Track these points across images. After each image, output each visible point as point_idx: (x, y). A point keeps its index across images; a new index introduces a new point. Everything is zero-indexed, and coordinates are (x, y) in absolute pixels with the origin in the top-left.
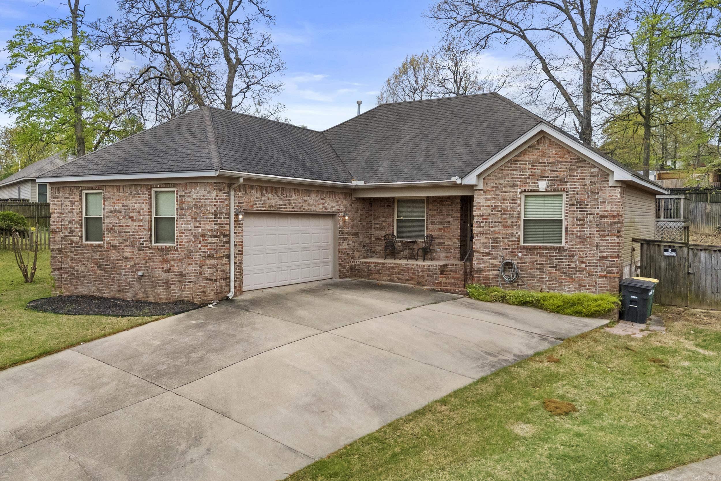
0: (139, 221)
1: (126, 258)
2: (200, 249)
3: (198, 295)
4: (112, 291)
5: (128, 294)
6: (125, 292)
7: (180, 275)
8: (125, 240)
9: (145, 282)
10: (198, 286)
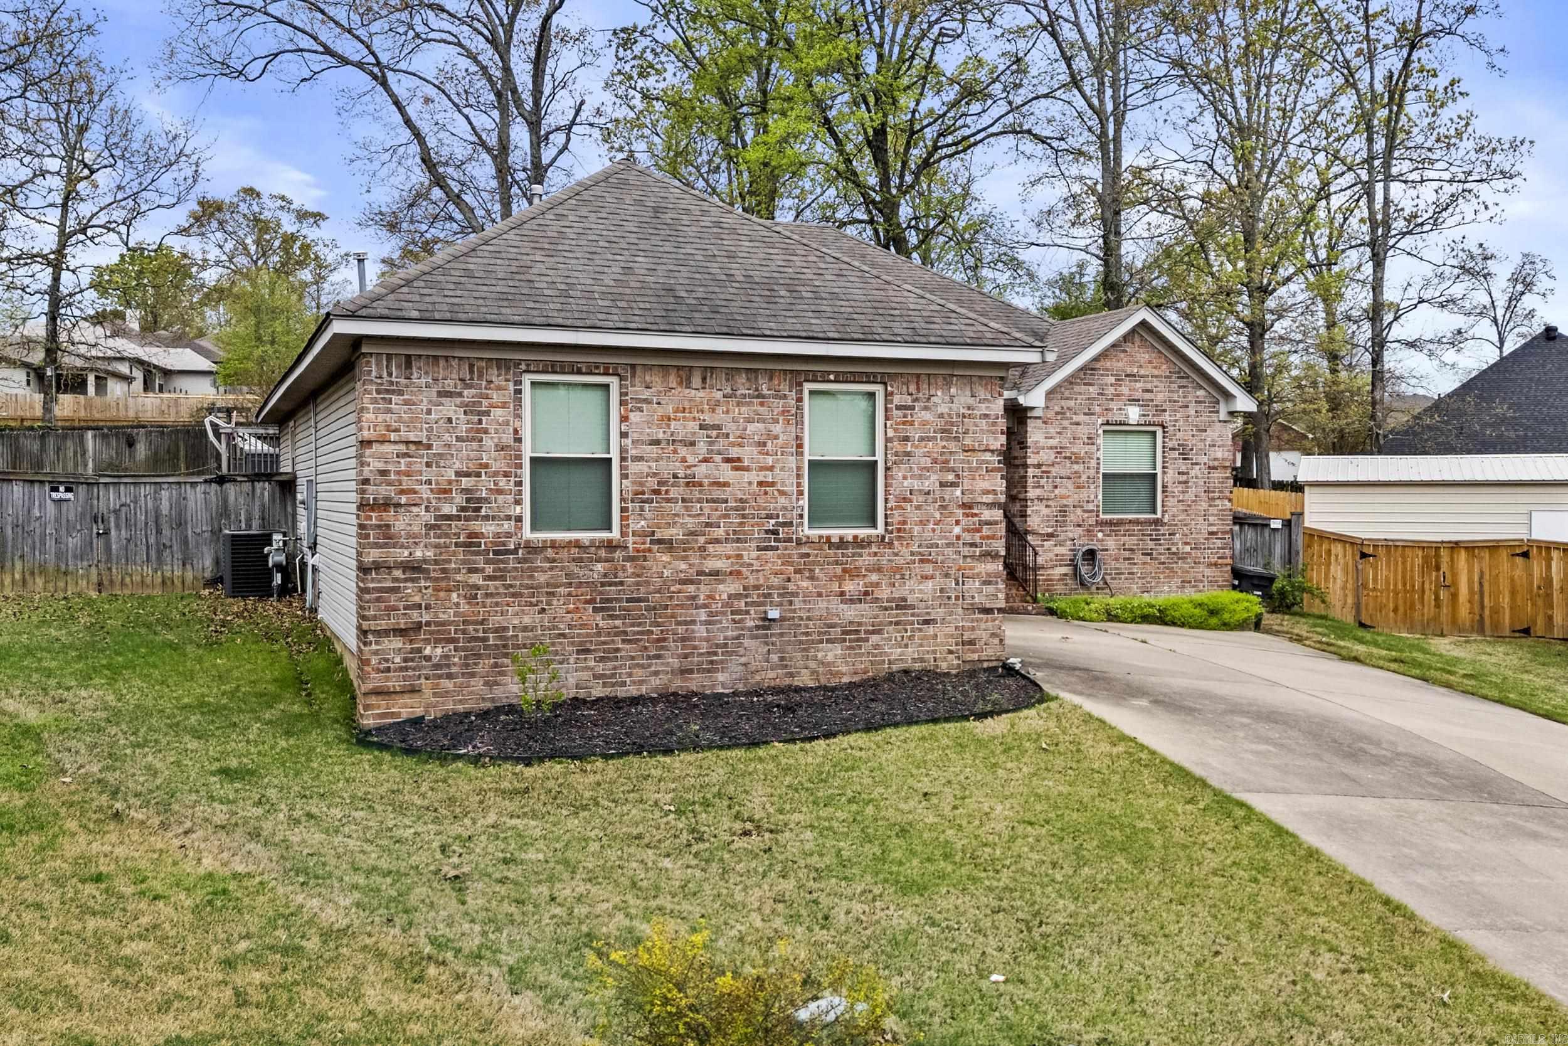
0: (761, 469)
1: (716, 573)
2: (958, 538)
3: (951, 652)
4: (656, 673)
5: (721, 677)
6: (709, 671)
7: (898, 607)
8: (708, 525)
9: (781, 635)
10: (951, 630)
